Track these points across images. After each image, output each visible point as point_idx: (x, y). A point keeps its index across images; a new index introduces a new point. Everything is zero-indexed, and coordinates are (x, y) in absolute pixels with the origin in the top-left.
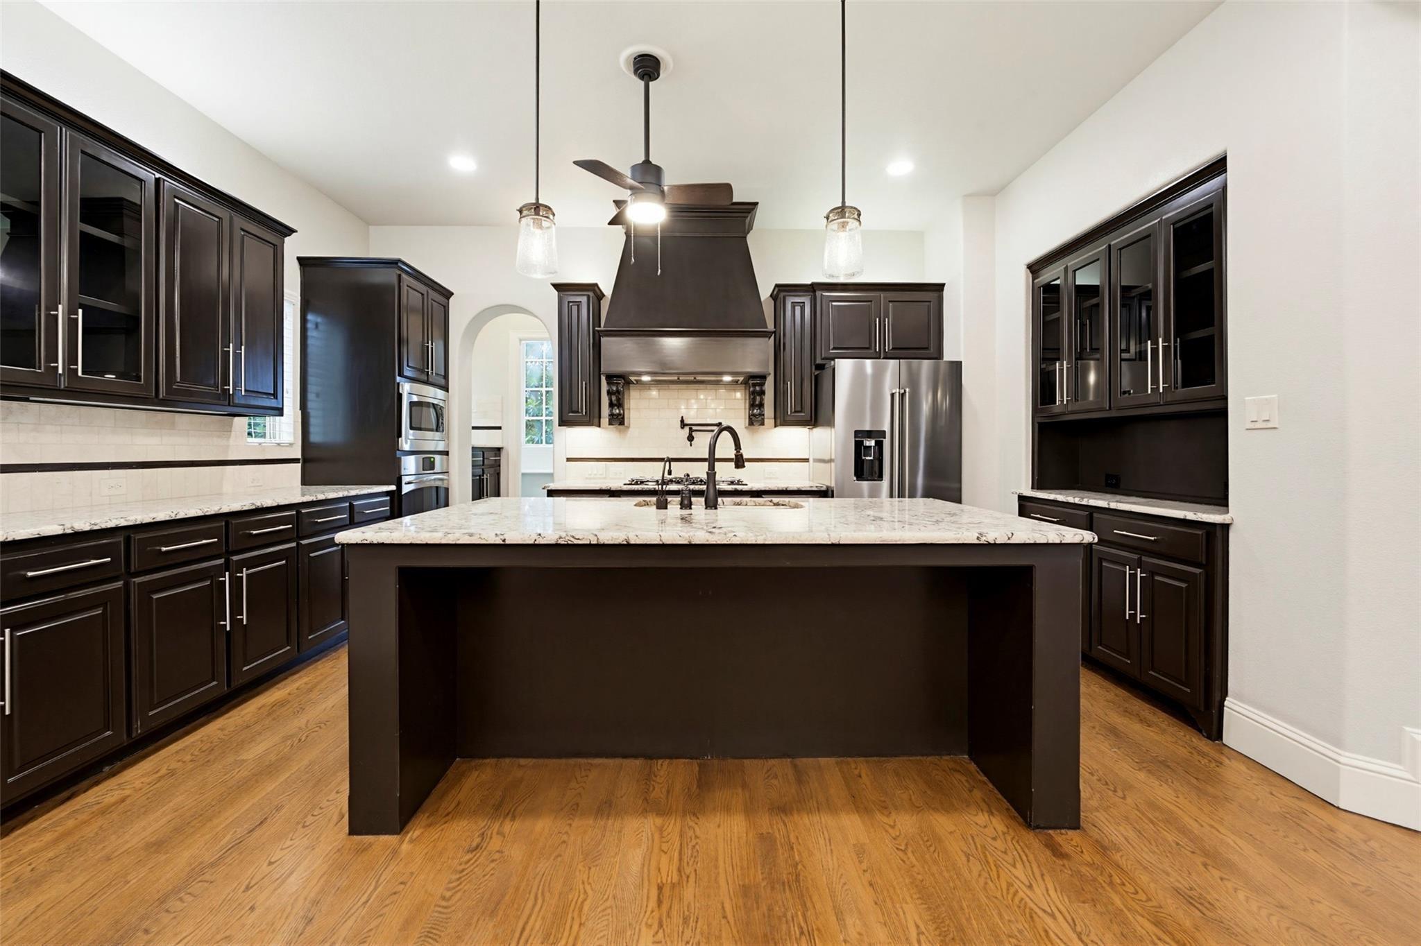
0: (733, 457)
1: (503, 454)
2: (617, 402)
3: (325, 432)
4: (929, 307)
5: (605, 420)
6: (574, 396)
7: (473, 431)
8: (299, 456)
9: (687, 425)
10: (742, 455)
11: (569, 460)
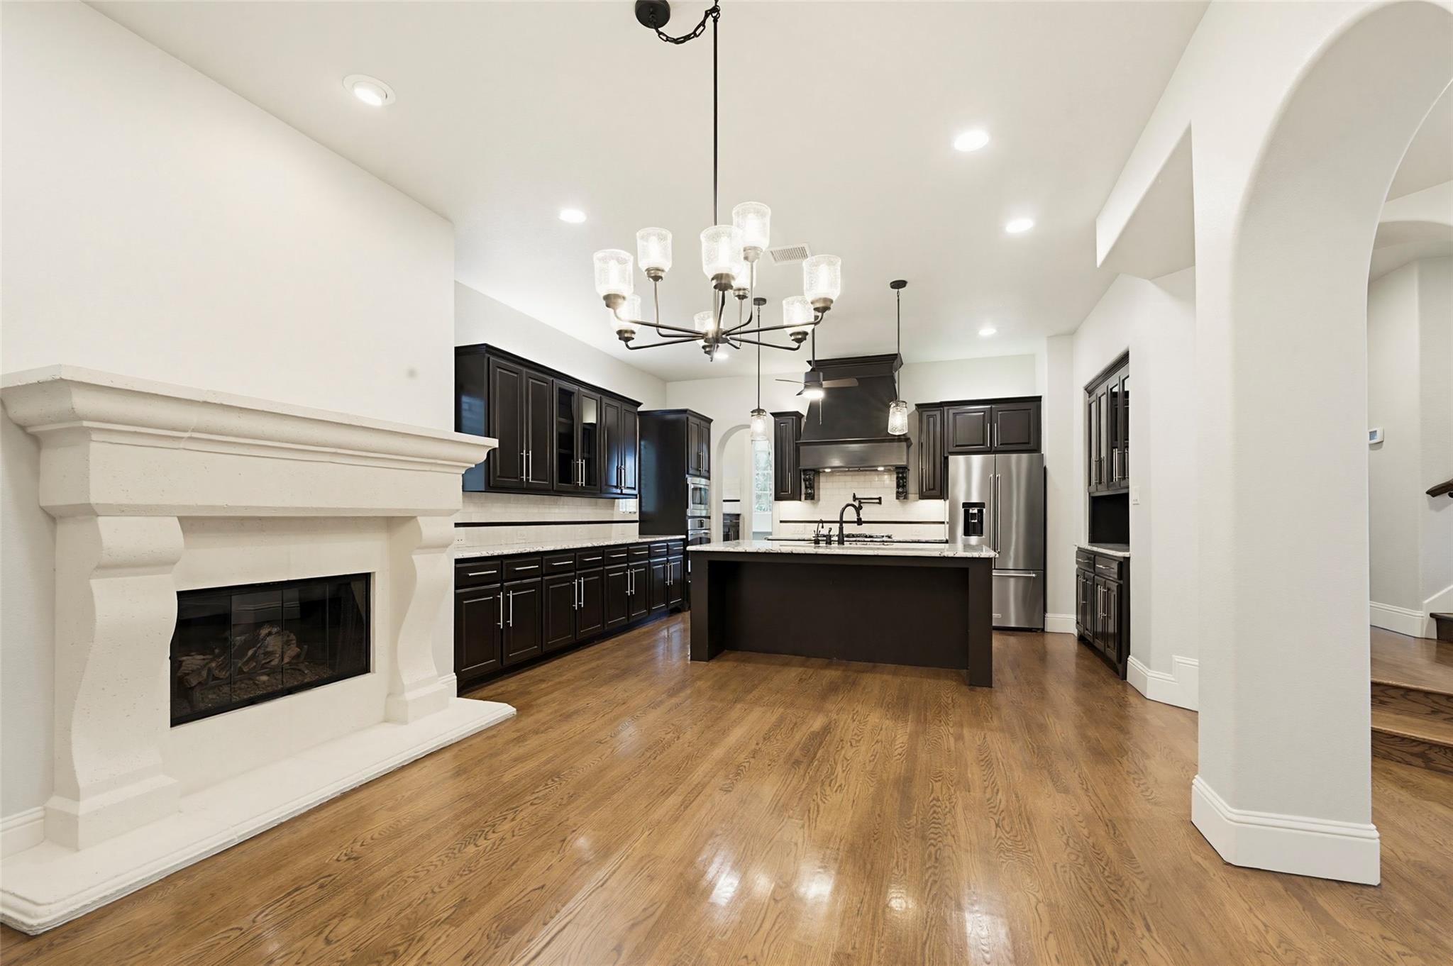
0: (856, 520)
1: (741, 518)
2: (811, 486)
3: (650, 507)
4: (1029, 414)
5: (803, 497)
6: (784, 483)
7: (724, 503)
8: (638, 519)
9: (857, 499)
10: (861, 519)
11: (781, 522)
